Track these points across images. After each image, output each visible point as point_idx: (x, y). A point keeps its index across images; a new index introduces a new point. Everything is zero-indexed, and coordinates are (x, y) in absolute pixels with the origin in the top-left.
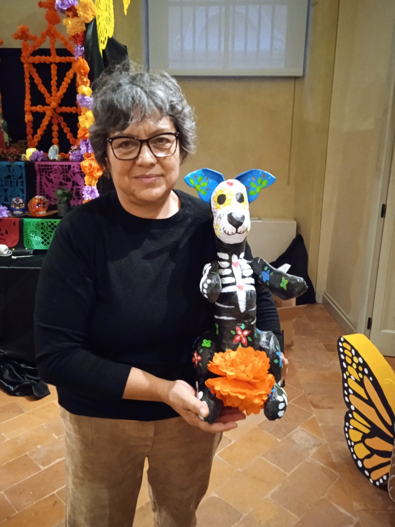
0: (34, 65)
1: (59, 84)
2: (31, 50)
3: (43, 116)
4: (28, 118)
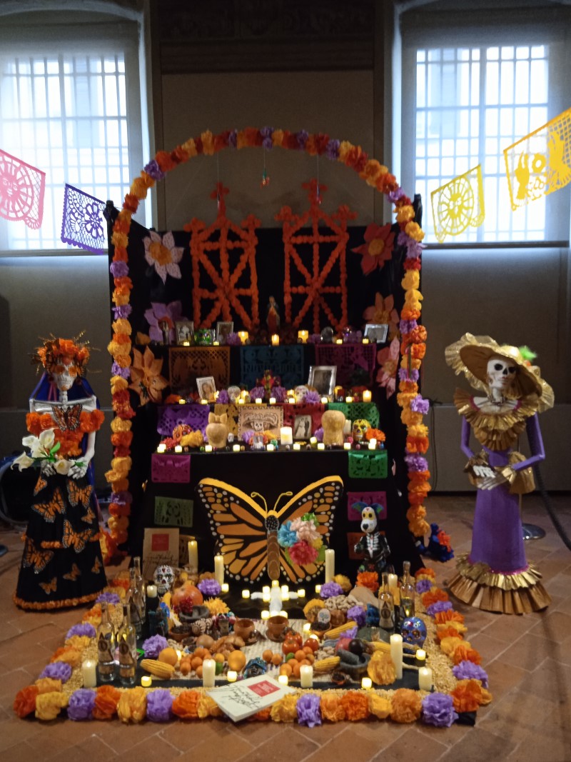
0: (295, 246)
1: (322, 264)
3: (305, 296)
4: (287, 299)
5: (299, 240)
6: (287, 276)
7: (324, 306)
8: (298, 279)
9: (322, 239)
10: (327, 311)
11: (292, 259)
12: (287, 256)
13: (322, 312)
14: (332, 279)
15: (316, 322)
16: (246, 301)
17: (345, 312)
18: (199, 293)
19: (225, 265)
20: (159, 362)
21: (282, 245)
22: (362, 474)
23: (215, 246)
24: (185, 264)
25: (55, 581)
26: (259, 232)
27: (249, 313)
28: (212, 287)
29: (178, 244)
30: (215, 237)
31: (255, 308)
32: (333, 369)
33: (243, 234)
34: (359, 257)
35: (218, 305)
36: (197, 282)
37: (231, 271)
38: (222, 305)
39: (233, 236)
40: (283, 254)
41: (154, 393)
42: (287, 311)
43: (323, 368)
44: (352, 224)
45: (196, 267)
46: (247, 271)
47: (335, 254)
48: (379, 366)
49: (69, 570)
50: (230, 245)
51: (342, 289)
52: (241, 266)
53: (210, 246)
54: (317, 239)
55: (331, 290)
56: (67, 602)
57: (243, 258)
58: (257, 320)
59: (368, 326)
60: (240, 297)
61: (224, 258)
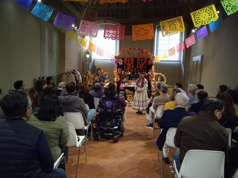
2: (139, 58)
3: (140, 68)
4: (137, 68)
5: (140, 60)
7: (143, 69)
8: (139, 65)
9: (143, 60)
11: (138, 63)
14: (144, 66)
16: (132, 68)
17: (146, 70)
18: (125, 67)
19: (129, 63)
20: (120, 76)
21: (137, 60)
23: (128, 60)
24: (123, 63)
26: (134, 58)
28: (127, 66)
29: (122, 60)
30: (128, 59)
31: (133, 69)
33: (132, 59)
34: (148, 63)
36: (125, 65)
37: (130, 64)
38: (128, 69)
39: (130, 59)
40: (137, 62)
41: (119, 80)
42: (137, 70)
44: (147, 58)
45: (125, 63)
47: (145, 62)
48: (149, 78)
50: (130, 60)
51: (145, 67)
52: (131, 63)
53: (127, 60)
54: (142, 60)
55: (144, 67)
57: (132, 62)
58: (133, 71)
59: (148, 73)
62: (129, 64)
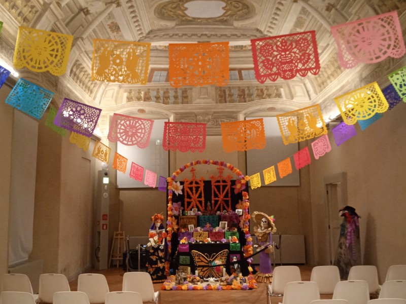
0: (215, 186)
1: (223, 191)
2: (215, 181)
3: (218, 201)
4: (213, 202)
5: (217, 184)
6: (213, 195)
7: (224, 203)
8: (216, 196)
9: (223, 184)
10: (225, 205)
12: (213, 189)
13: (223, 205)
14: (226, 196)
15: (222, 208)
17: (230, 206)
18: (186, 200)
19: (194, 191)
20: (176, 221)
21: (211, 186)
22: (234, 250)
23: (192, 186)
24: (183, 190)
25: (156, 275)
26: (205, 182)
27: (201, 205)
28: (190, 198)
29: (181, 185)
30: (191, 183)
31: (203, 204)
32: (226, 222)
33: (200, 182)
34: (234, 189)
35: (192, 203)
36: (186, 196)
37: (196, 193)
38: (193, 203)
39: (197, 183)
40: (211, 189)
41: (175, 230)
42: (213, 205)
43: (223, 222)
44: (232, 179)
45: (186, 192)
46: (201, 193)
47: (227, 188)
48: (240, 221)
49: (159, 273)
50: (196, 185)
51: (229, 199)
52: (199, 192)
53: (190, 186)
54: (221, 184)
55: (226, 199)
56: (159, 281)
57: (200, 189)
58: (204, 208)
59: (237, 210)
60: (199, 201)
61: (194, 189)
62: (194, 194)
